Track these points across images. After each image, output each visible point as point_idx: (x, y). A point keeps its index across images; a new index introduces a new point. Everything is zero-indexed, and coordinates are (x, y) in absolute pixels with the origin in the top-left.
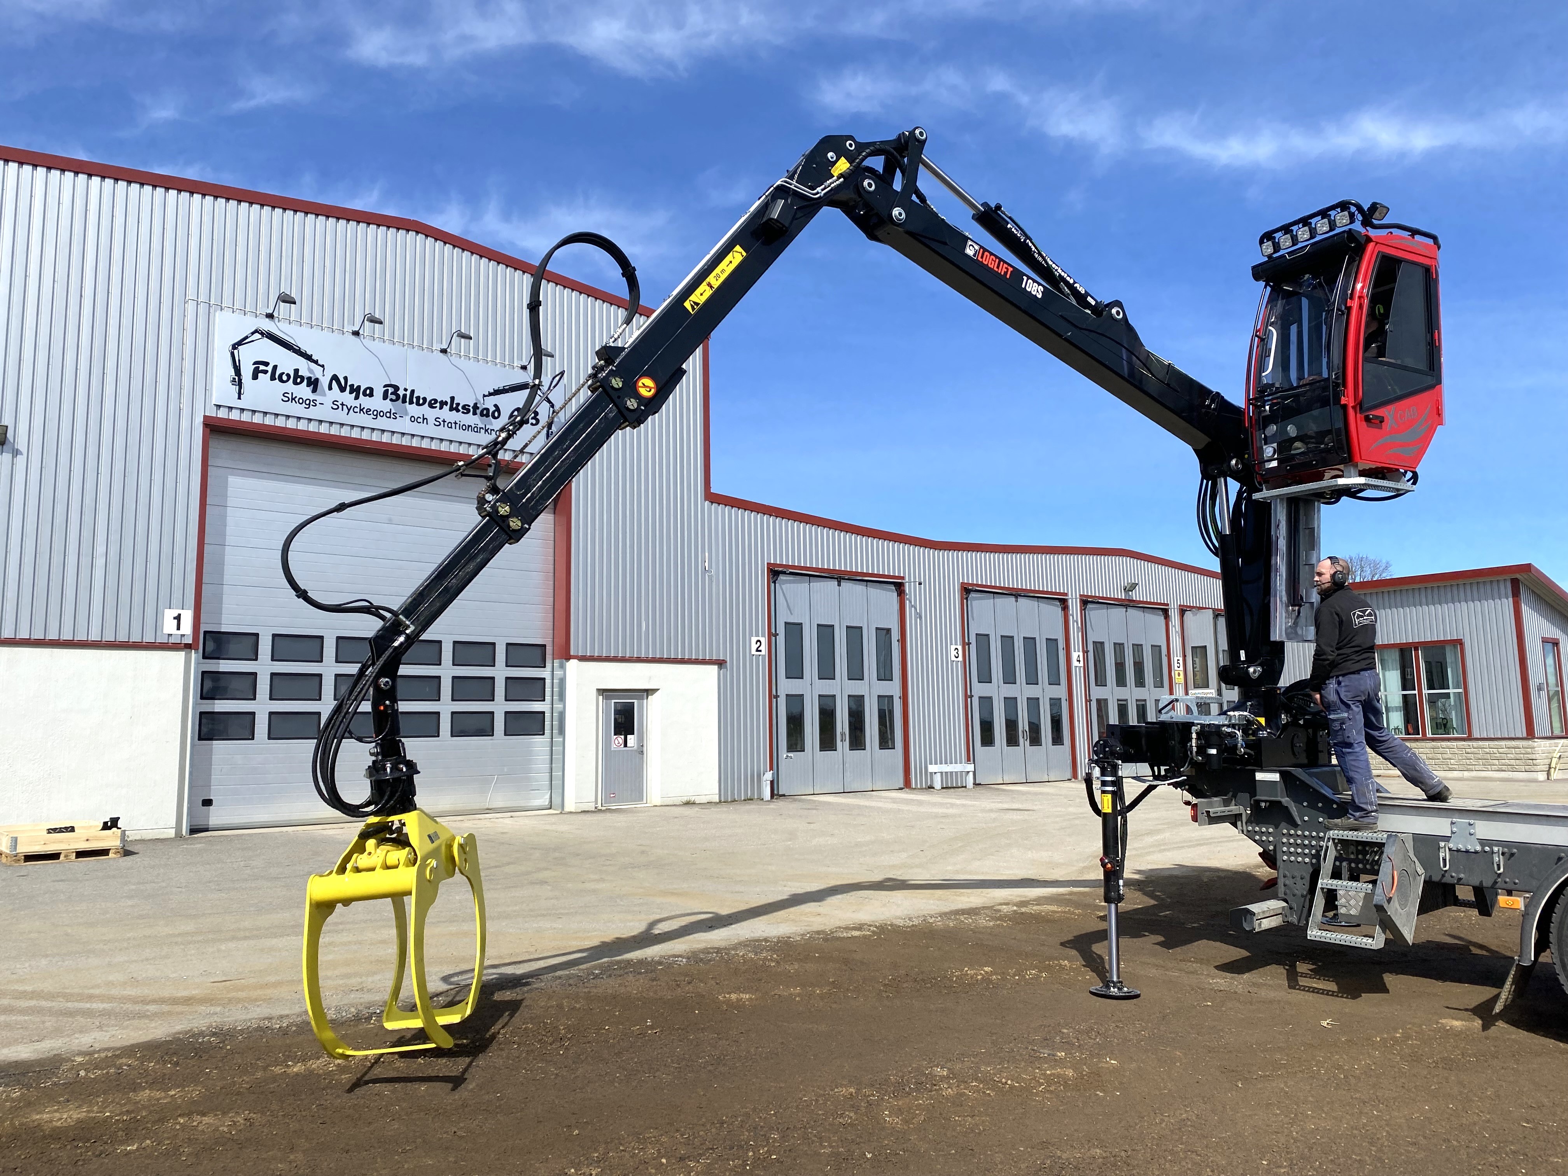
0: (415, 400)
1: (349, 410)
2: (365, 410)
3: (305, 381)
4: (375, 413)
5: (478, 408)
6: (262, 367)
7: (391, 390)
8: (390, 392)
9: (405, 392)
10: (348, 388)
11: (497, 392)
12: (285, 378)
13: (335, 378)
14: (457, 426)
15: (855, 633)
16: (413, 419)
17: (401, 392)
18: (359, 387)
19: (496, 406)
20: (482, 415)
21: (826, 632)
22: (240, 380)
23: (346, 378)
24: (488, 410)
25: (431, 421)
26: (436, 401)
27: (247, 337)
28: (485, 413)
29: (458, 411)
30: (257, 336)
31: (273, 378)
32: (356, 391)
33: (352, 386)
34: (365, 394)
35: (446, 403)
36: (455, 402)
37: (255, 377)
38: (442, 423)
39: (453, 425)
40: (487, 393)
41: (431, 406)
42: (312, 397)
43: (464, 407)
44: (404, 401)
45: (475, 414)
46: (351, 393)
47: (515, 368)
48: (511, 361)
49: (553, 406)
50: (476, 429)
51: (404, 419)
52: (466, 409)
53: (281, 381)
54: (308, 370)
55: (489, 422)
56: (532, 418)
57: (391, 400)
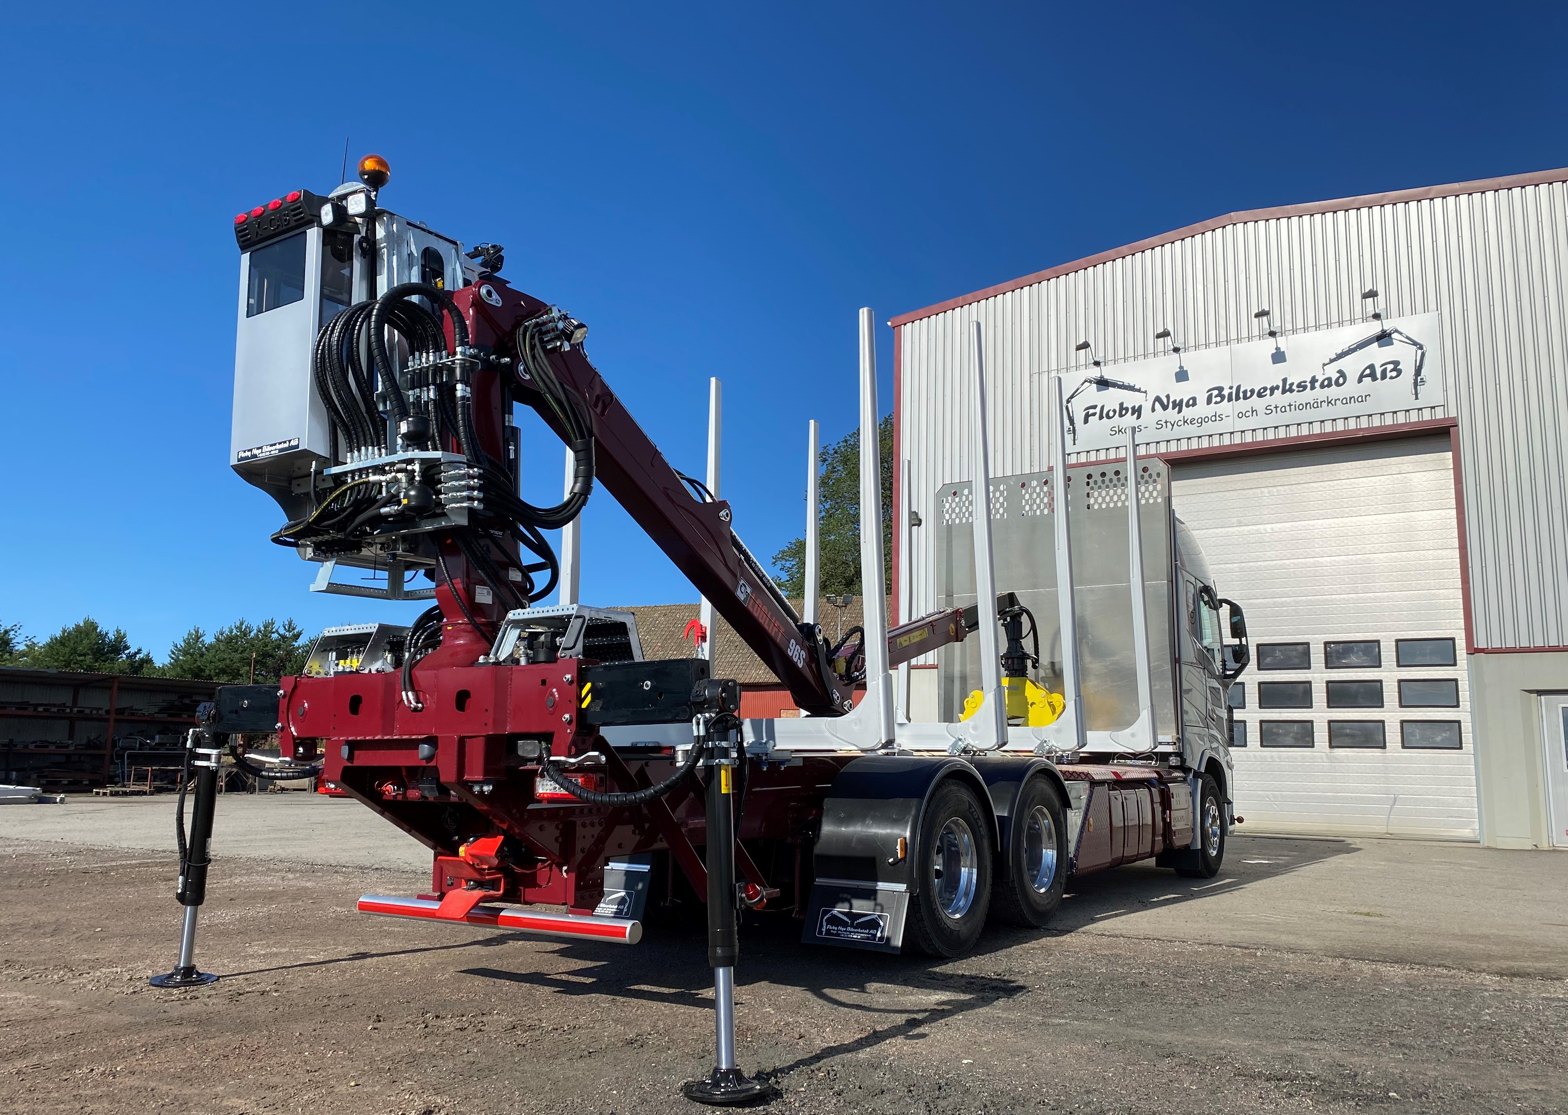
0: (1241, 395)
1: (1173, 426)
2: (1188, 421)
3: (1130, 411)
4: (1200, 421)
5: (1317, 381)
6: (1091, 411)
7: (1215, 392)
8: (1214, 396)
9: (1231, 391)
10: (1171, 405)
11: (1340, 356)
12: (1111, 414)
13: (1158, 399)
14: (1293, 407)
16: (1241, 415)
17: (1226, 392)
18: (1181, 401)
19: (1340, 372)
20: (1322, 386)
22: (1074, 428)
23: (1168, 397)
24: (1329, 379)
25: (1261, 410)
26: (1265, 389)
27: (1078, 389)
28: (1327, 383)
29: (1291, 390)
30: (1087, 384)
31: (1101, 417)
32: (1178, 405)
33: (1174, 402)
34: (1188, 405)
35: (1277, 388)
36: (1289, 382)
37: (1086, 421)
38: (1274, 410)
39: (1288, 408)
40: (1328, 361)
41: (1260, 395)
42: (1136, 423)
43: (1299, 386)
44: (1230, 400)
45: (1313, 388)
46: (1173, 409)
47: (1363, 320)
48: (1358, 314)
49: (1421, 348)
50: (1317, 405)
51: (1231, 418)
52: (1302, 386)
53: (1108, 417)
54: (1131, 399)
55: (1333, 392)
56: (1391, 371)
57: (1216, 403)
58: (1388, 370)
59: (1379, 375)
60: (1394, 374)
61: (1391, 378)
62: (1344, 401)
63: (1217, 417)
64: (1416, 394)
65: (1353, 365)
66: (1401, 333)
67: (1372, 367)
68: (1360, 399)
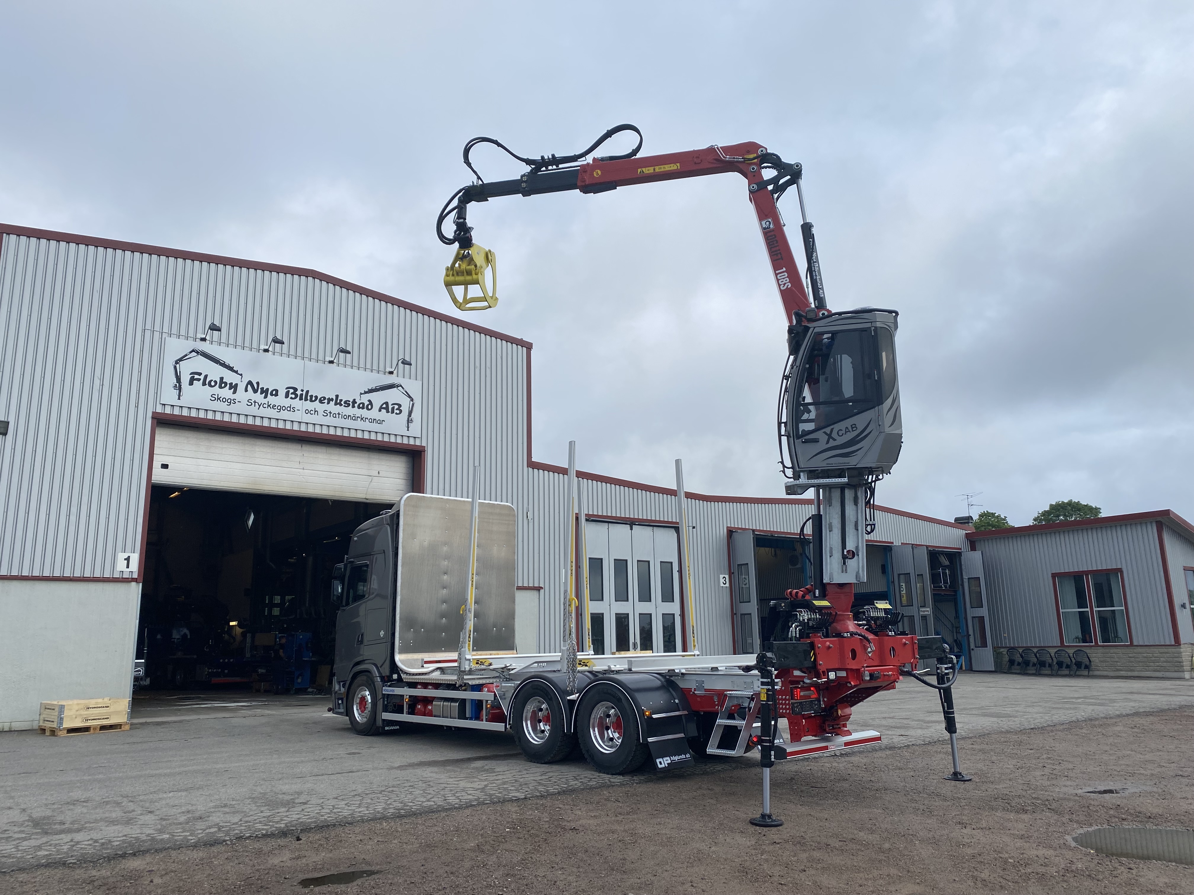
0: (309, 398)
1: (260, 406)
2: (271, 406)
5: (356, 403)
6: (196, 377)
11: (371, 391)
12: (213, 384)
13: (250, 383)
15: (644, 566)
16: (307, 412)
17: (299, 393)
18: (268, 389)
20: (359, 407)
21: (621, 566)
23: (258, 383)
25: (321, 412)
26: (325, 398)
27: (186, 355)
32: (265, 392)
35: (332, 400)
36: (339, 399)
37: (191, 383)
38: (329, 414)
40: (363, 392)
41: (321, 402)
42: (233, 397)
44: (301, 399)
45: (353, 407)
46: (261, 393)
47: (385, 373)
48: (382, 368)
49: (412, 400)
50: (355, 418)
51: (300, 411)
52: (347, 403)
53: (210, 386)
54: (230, 377)
55: (364, 413)
56: (396, 409)
57: (291, 398)
58: (395, 409)
59: (390, 410)
60: (398, 412)
61: (397, 414)
62: (370, 421)
63: (291, 409)
64: (408, 427)
65: (378, 399)
66: (403, 388)
67: (387, 403)
68: (379, 422)
